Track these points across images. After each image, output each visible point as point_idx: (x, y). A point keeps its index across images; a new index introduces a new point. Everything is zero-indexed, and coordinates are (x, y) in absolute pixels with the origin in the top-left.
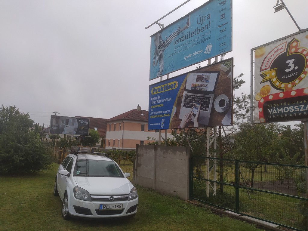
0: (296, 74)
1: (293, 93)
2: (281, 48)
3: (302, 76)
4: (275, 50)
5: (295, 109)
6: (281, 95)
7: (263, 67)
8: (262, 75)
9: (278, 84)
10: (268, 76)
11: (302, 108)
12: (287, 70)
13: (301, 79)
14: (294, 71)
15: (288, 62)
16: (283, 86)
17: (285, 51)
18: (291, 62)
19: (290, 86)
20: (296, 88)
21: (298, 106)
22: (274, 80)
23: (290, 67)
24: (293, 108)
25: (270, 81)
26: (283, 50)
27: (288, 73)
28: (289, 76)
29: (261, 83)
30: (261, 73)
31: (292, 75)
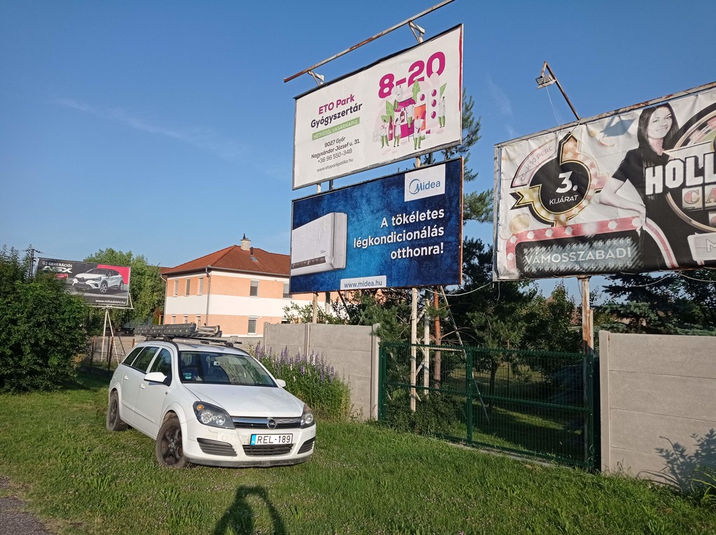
0: (574, 198)
2: (546, 151)
3: (584, 203)
4: (538, 152)
5: (570, 258)
6: (549, 235)
7: (517, 182)
8: (514, 195)
11: (581, 256)
12: (559, 190)
13: (581, 208)
14: (570, 193)
17: (555, 156)
18: (565, 177)
19: (563, 217)
20: (570, 223)
21: (574, 253)
22: (538, 206)
23: (565, 186)
24: (568, 256)
25: (530, 207)
27: (560, 195)
28: (562, 200)
29: (513, 208)
30: (513, 191)
31: (568, 199)
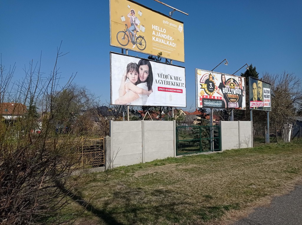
1: (212, 97)
2: (207, 76)
3: (214, 91)
4: (205, 75)
6: (208, 97)
7: (201, 81)
8: (201, 84)
9: (207, 91)
10: (203, 87)
12: (210, 87)
13: (214, 93)
14: (212, 88)
15: (210, 83)
16: (209, 93)
17: (208, 78)
18: (211, 84)
19: (211, 94)
20: (213, 95)
22: (206, 89)
23: (211, 86)
24: (212, 103)
25: (204, 89)
26: (207, 77)
27: (210, 88)
29: (201, 88)
30: (200, 83)
